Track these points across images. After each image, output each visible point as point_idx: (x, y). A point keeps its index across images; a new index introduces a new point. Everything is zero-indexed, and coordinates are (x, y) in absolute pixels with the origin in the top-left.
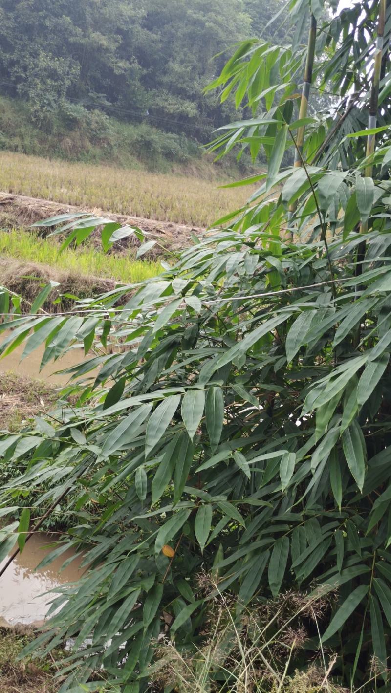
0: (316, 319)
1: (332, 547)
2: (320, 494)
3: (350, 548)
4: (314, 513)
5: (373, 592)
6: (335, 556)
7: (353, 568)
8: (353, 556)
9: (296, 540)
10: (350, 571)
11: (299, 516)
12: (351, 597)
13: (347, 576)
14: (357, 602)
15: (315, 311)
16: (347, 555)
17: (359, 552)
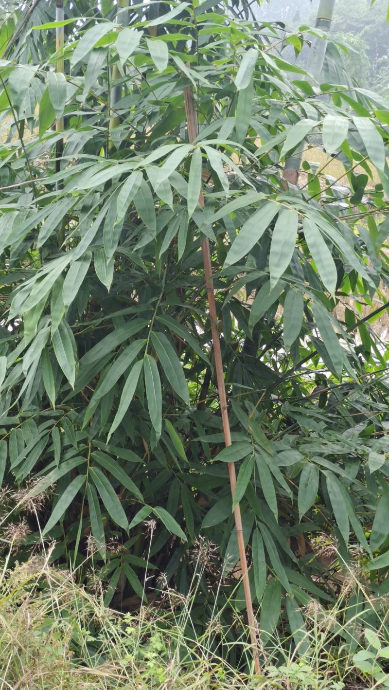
0: (18, 220)
1: (50, 444)
2: (34, 395)
3: (67, 442)
4: (30, 414)
5: (91, 481)
6: (53, 452)
7: (71, 461)
8: (70, 450)
9: (13, 443)
10: (68, 464)
11: (16, 419)
12: (69, 488)
13: (65, 469)
14: (76, 492)
15: (17, 213)
16: (64, 450)
17: (75, 446)
